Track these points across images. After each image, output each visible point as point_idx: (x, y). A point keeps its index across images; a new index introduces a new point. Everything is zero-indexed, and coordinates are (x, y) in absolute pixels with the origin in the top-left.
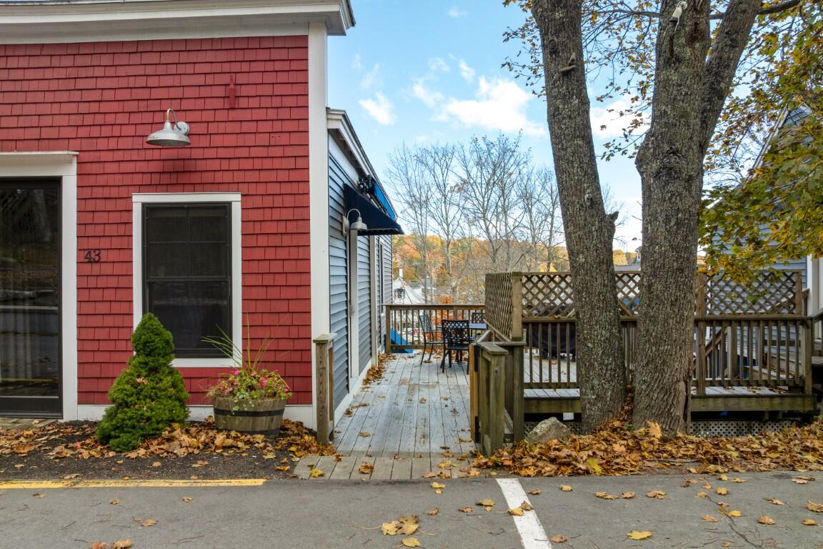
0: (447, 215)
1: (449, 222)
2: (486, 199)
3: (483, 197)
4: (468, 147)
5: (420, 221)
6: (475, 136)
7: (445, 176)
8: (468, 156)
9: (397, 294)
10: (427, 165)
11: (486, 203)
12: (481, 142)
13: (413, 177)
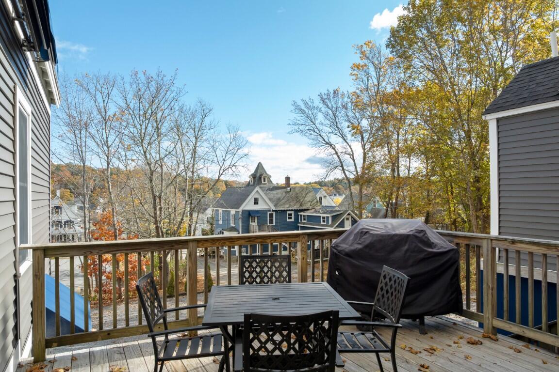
0: (107, 138)
1: (109, 145)
2: (144, 127)
3: (141, 125)
4: (128, 79)
5: (79, 144)
6: (136, 70)
7: (106, 102)
8: (128, 87)
9: (54, 211)
10: (88, 90)
11: (143, 131)
12: (140, 75)
13: (73, 103)
